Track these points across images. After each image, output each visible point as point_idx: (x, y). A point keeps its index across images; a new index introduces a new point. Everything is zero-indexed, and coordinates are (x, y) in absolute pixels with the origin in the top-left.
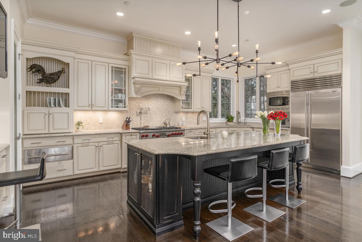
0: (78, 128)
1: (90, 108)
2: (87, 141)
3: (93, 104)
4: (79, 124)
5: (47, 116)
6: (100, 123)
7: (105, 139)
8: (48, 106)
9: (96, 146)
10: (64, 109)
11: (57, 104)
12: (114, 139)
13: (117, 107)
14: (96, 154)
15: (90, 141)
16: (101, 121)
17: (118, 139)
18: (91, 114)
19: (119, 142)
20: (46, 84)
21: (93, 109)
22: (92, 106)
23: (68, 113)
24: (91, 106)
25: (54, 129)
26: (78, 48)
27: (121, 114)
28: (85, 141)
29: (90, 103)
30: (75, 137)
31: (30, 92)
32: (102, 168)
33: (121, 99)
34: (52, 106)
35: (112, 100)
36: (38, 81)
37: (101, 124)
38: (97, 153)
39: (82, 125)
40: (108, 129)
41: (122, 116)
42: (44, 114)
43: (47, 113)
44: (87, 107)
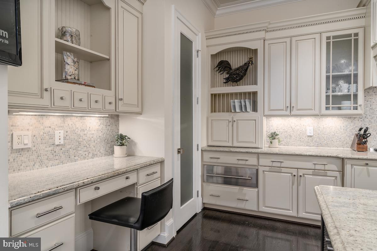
0: (271, 143)
1: (288, 113)
2: (278, 164)
3: (292, 105)
4: (273, 136)
5: (231, 124)
6: (308, 136)
7: (309, 165)
8: (231, 111)
9: (293, 174)
10: (251, 114)
11: (243, 109)
12: (327, 167)
13: (340, 108)
14: (293, 187)
15: (283, 165)
16: (310, 132)
17: (337, 169)
18: (292, 122)
19: (338, 174)
20: (231, 83)
21: (293, 113)
22: (291, 108)
23: (255, 120)
24: (289, 109)
25: (238, 142)
26: (270, 24)
27: (350, 120)
28: (275, 164)
29: (288, 105)
30: (260, 156)
31: (215, 95)
32: (303, 214)
33: (348, 93)
34: (238, 110)
35: (328, 97)
36: (225, 81)
37: (310, 138)
38: (295, 187)
39: (278, 138)
40: (323, 147)
41: (352, 124)
42: (227, 121)
43: (230, 120)
44: (283, 110)
